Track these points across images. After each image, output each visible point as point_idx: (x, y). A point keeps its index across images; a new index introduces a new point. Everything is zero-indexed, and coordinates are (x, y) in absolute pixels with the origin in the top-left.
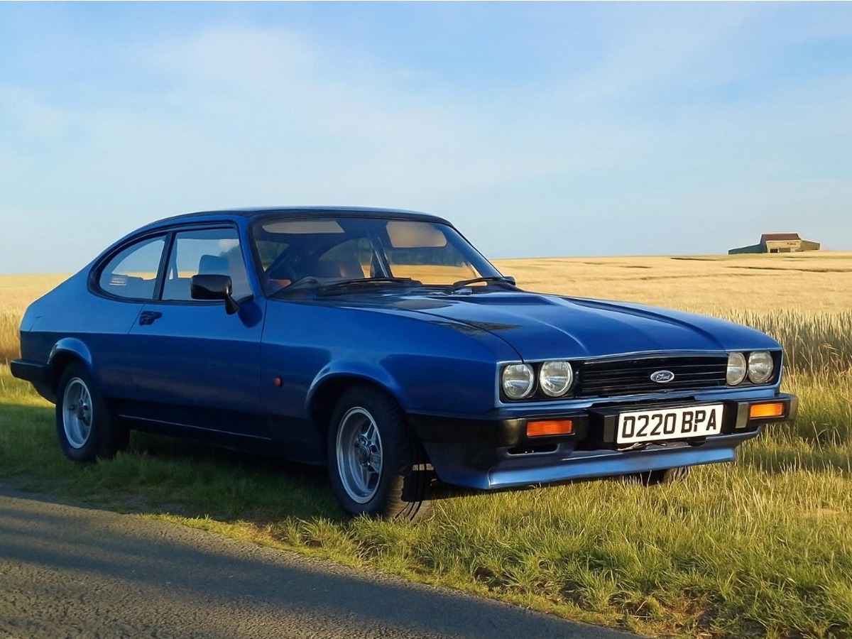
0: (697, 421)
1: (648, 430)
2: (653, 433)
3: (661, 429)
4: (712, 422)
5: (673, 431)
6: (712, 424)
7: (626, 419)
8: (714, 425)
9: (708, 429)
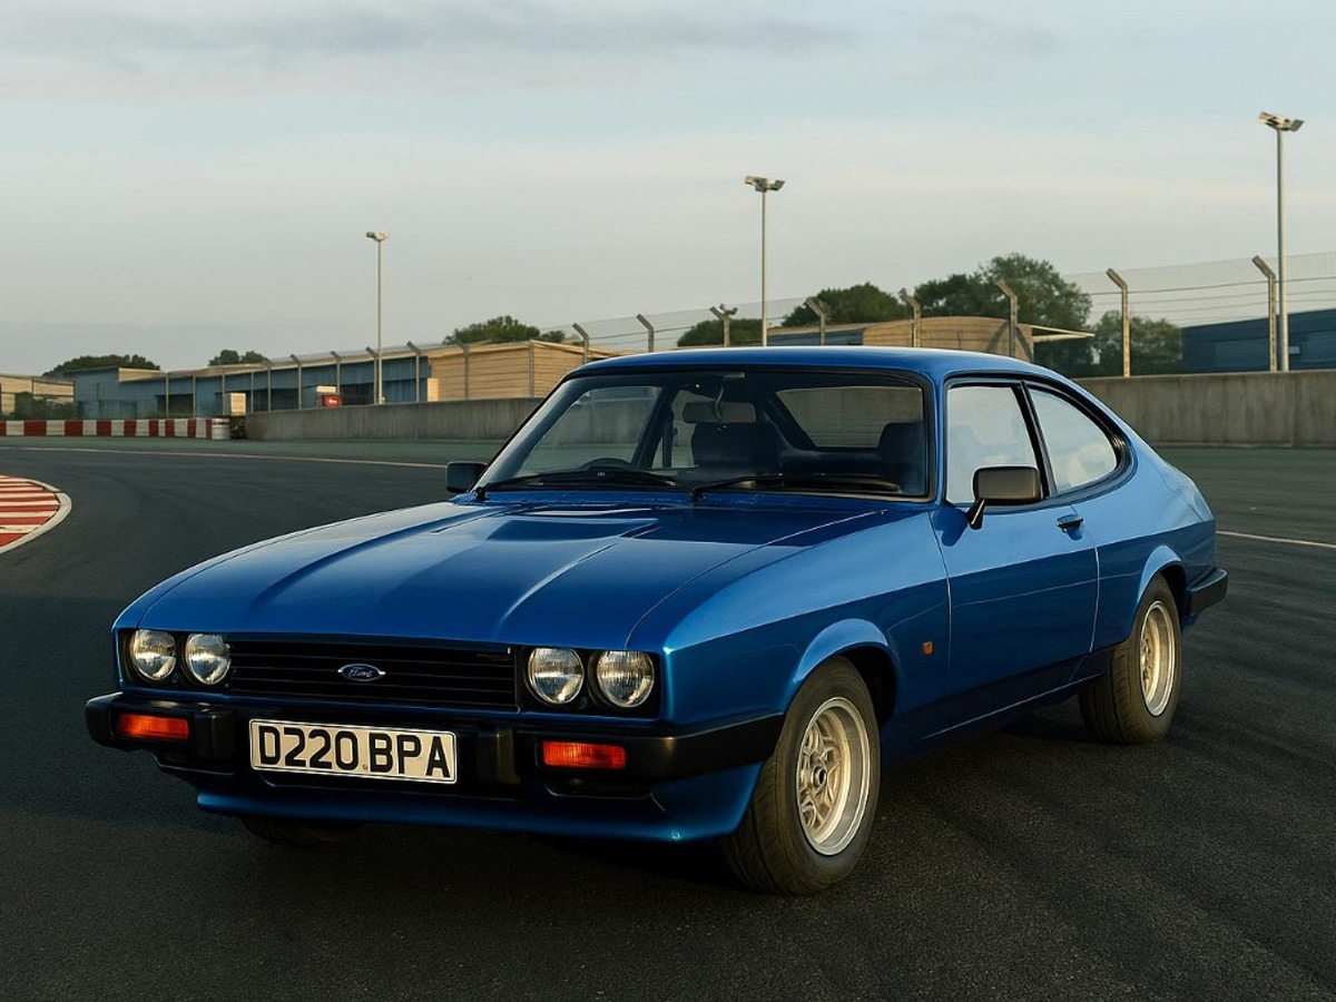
0: (402, 754)
1: (305, 756)
2: (315, 762)
3: (330, 757)
4: (437, 758)
5: (353, 765)
6: (437, 762)
7: (263, 730)
8: (442, 764)
9: (429, 772)
